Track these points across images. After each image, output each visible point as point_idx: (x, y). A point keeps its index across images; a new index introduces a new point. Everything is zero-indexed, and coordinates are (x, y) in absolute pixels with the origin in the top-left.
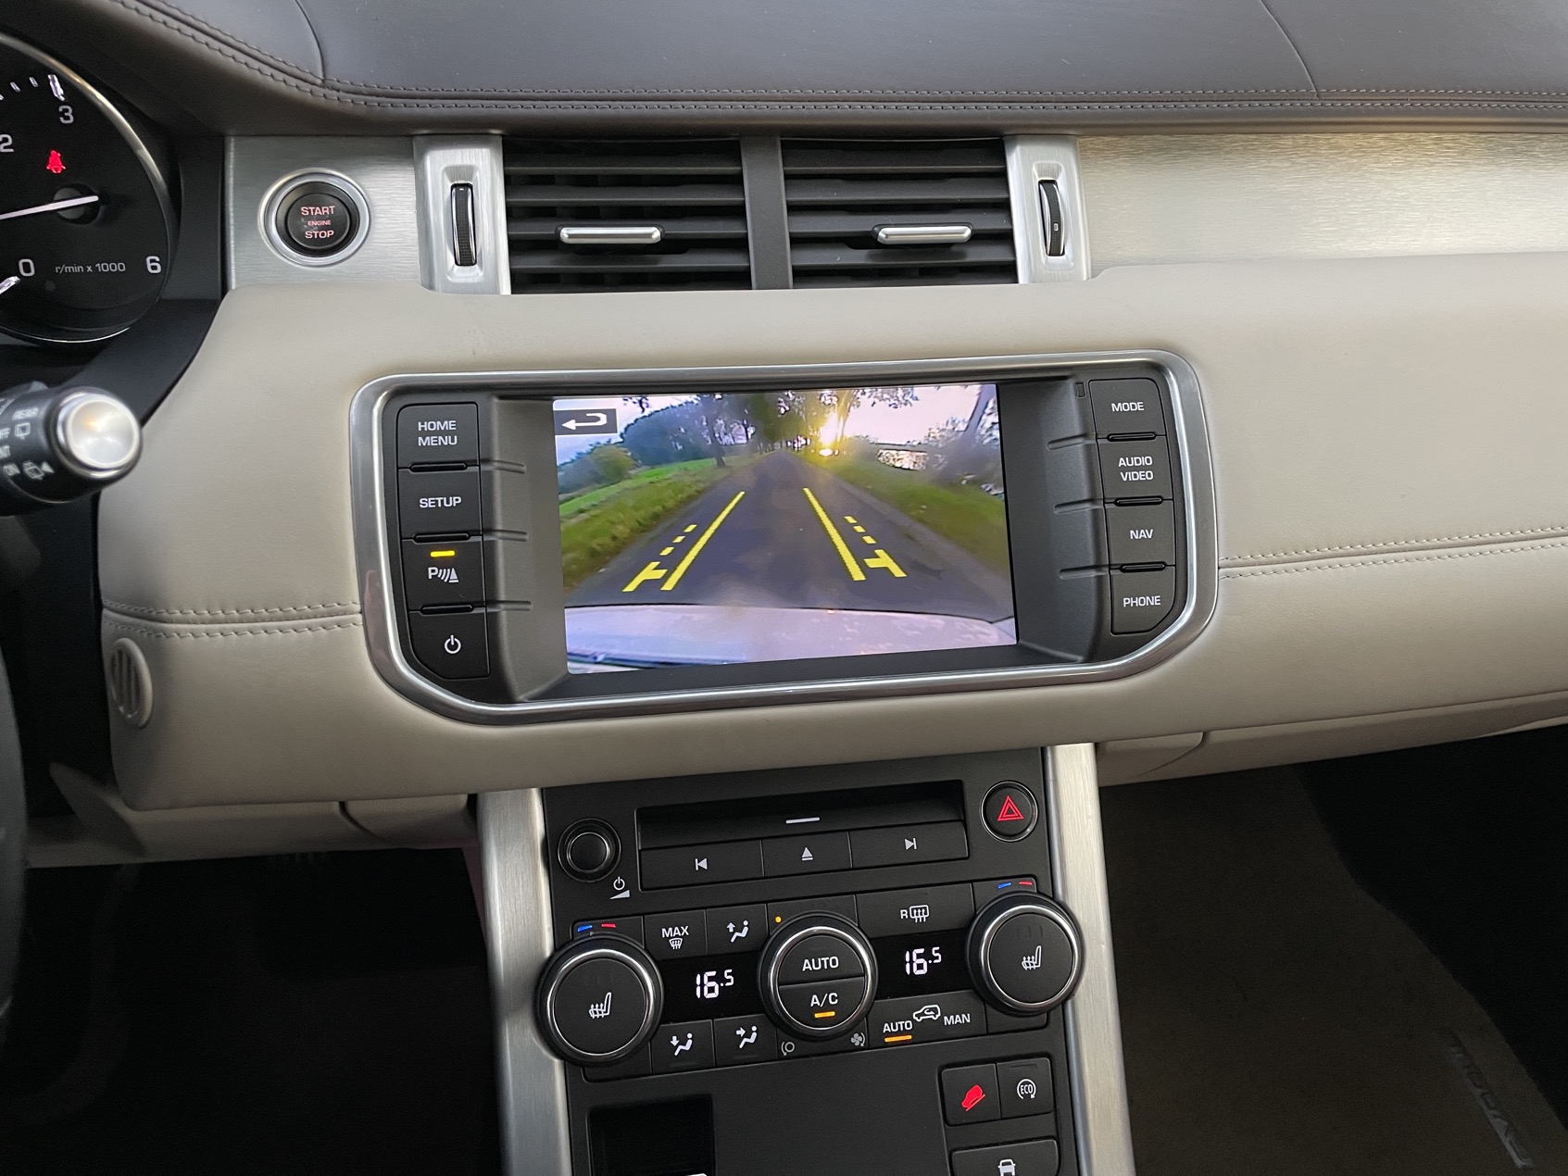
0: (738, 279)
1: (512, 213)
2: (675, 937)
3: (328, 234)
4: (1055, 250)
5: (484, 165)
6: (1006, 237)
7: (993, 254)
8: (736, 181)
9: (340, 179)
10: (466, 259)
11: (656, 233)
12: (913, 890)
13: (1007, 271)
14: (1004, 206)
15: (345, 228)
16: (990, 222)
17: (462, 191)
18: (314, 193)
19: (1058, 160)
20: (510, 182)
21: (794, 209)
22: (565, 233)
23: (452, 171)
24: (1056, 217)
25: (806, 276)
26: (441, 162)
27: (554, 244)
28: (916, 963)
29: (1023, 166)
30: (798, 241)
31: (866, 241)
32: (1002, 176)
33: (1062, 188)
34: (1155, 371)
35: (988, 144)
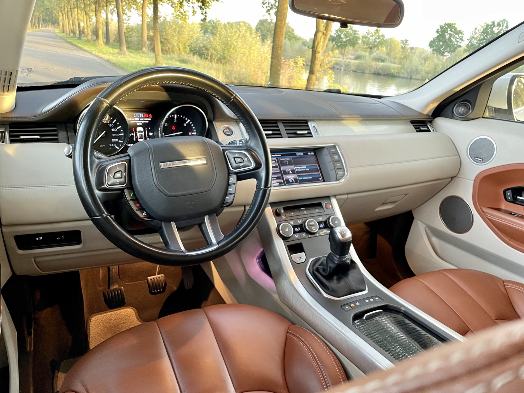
0: (282, 137)
2: (292, 223)
3: (229, 133)
4: (317, 134)
6: (311, 133)
7: (310, 135)
8: (278, 126)
9: (230, 127)
11: (271, 132)
12: (320, 216)
13: (312, 137)
14: (310, 129)
15: (231, 132)
16: (309, 132)
18: (227, 128)
19: (315, 124)
21: (286, 130)
24: (316, 130)
25: (289, 137)
28: (322, 226)
29: (311, 125)
30: (287, 134)
31: (295, 133)
32: (308, 126)
33: (316, 127)
34: (335, 146)
35: (306, 122)
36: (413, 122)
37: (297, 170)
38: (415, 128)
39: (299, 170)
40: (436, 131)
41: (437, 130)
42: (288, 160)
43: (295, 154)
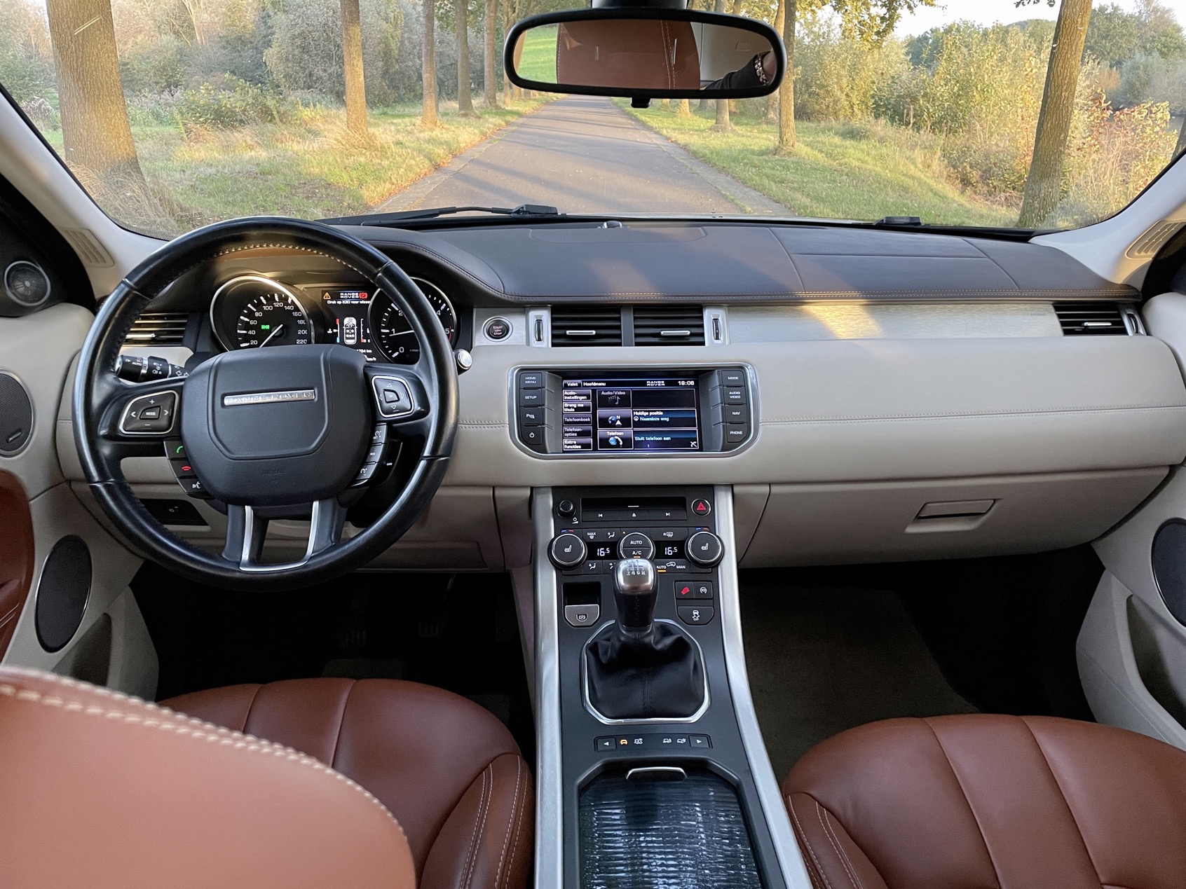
0: (619, 344)
1: (553, 328)
2: (592, 536)
3: (501, 333)
4: (717, 338)
5: (545, 315)
6: (702, 335)
7: (698, 339)
8: (619, 319)
9: (505, 319)
10: (539, 339)
11: (594, 332)
12: (668, 528)
13: (703, 344)
14: (702, 326)
15: (505, 331)
16: (697, 330)
17: (539, 322)
18: (498, 323)
19: (720, 314)
20: (553, 320)
21: (636, 327)
22: (568, 332)
23: (536, 316)
24: (717, 329)
25: (637, 344)
26: (533, 314)
27: (565, 336)
28: (669, 551)
29: (708, 315)
30: (637, 336)
31: (658, 335)
32: (702, 318)
33: (720, 321)
34: (743, 368)
35: (697, 309)
36: (1058, 306)
37: (636, 420)
38: (1063, 324)
39: (642, 419)
40: (1148, 333)
41: (1152, 330)
42: (619, 396)
43: (644, 384)
